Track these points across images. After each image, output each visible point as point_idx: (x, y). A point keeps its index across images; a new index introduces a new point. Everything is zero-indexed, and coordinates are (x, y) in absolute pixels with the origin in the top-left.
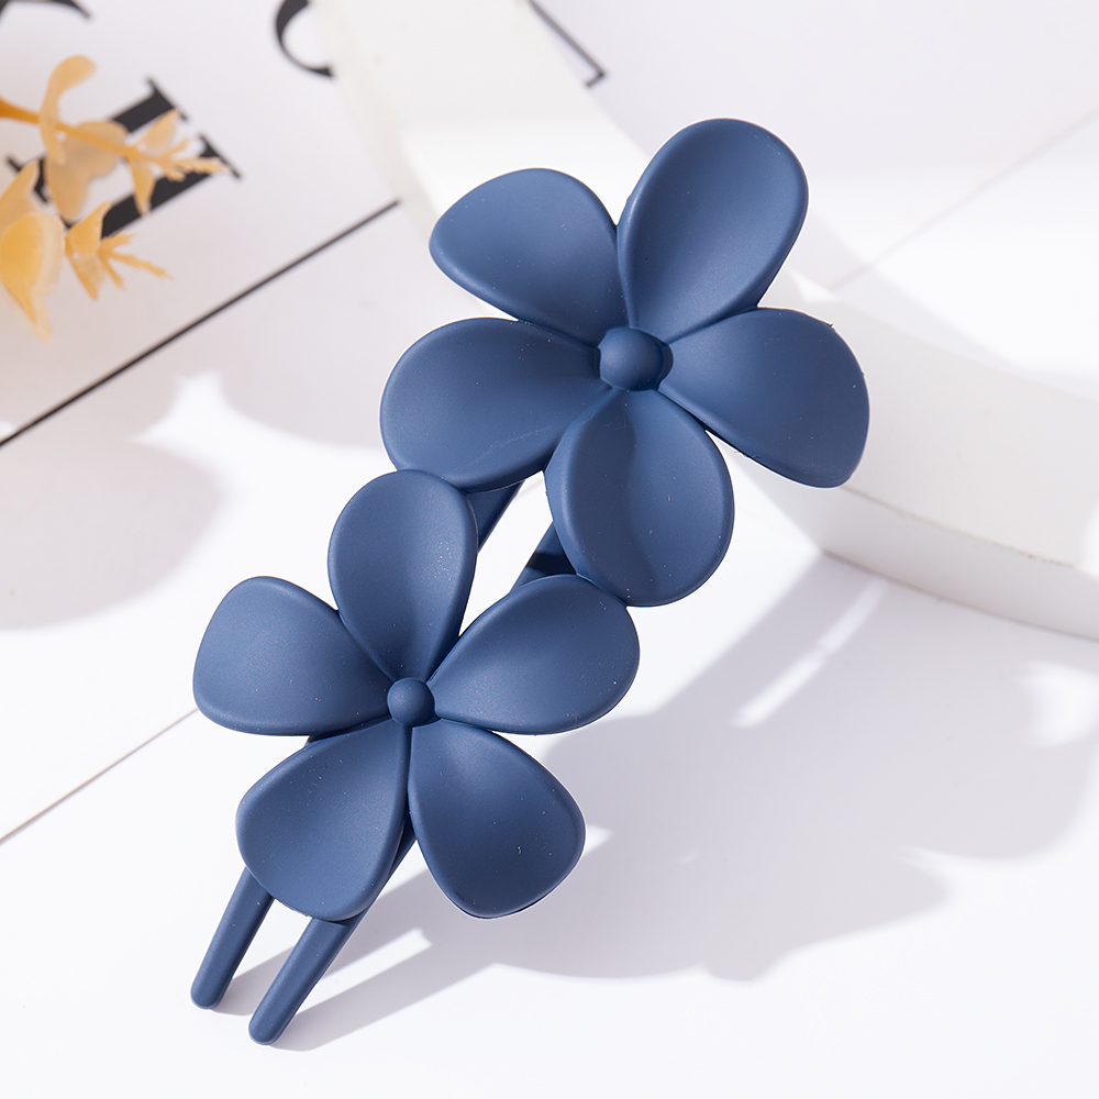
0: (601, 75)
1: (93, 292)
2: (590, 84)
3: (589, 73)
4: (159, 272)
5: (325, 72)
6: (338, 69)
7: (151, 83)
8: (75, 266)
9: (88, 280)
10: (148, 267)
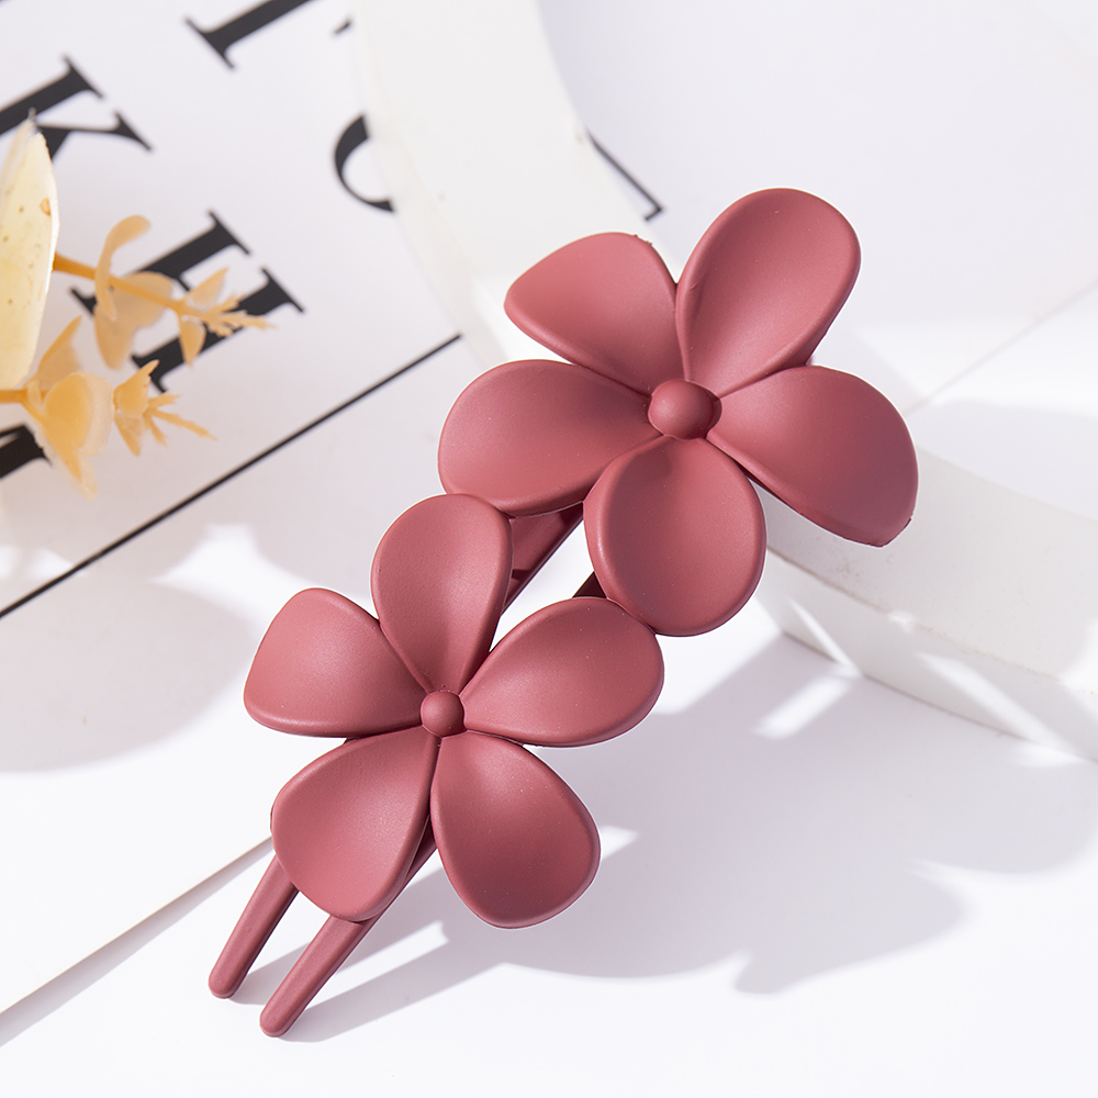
0: (658, 210)
1: (135, 448)
2: (648, 218)
3: (648, 208)
4: (202, 432)
5: (385, 206)
6: (397, 203)
7: (212, 215)
8: (118, 421)
9: (129, 435)
10: (191, 426)
